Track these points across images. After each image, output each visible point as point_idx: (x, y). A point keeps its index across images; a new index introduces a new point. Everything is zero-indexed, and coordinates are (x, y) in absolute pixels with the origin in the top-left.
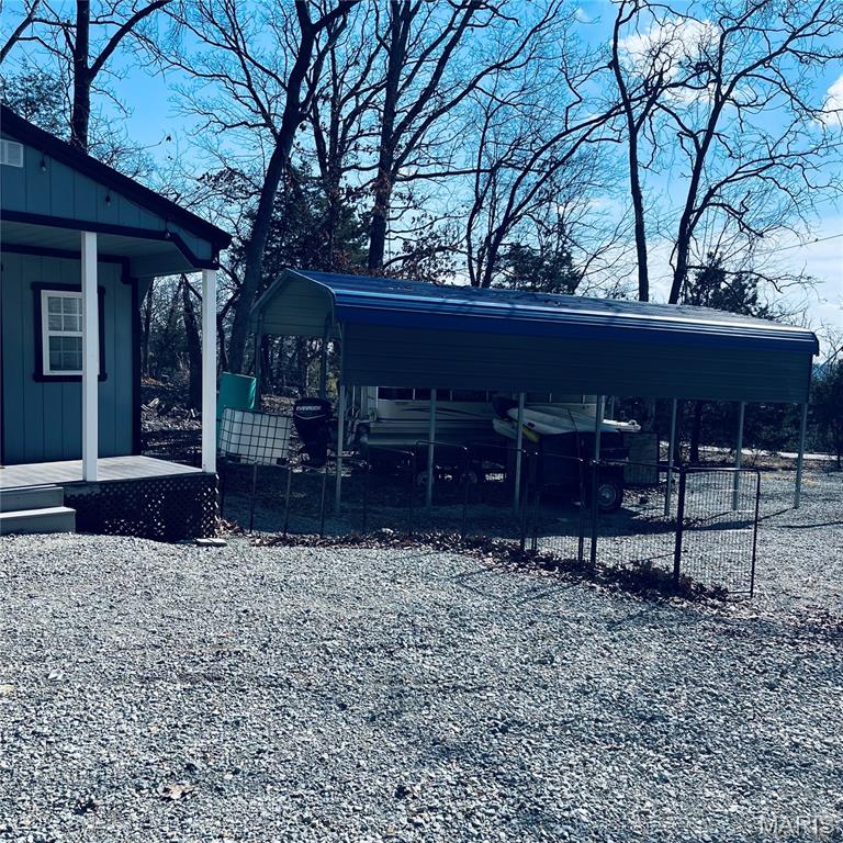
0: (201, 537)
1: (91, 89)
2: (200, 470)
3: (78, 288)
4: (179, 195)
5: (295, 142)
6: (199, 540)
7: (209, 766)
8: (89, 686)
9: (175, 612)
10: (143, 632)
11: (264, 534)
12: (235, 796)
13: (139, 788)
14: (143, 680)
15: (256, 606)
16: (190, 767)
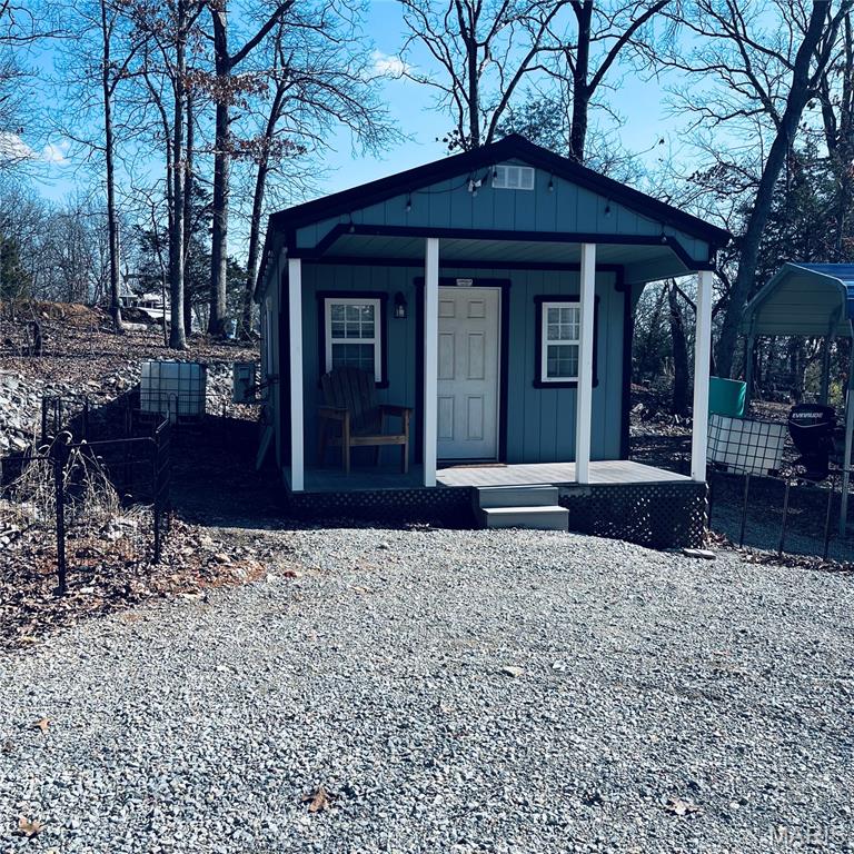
0: (689, 547)
1: (589, 105)
2: (689, 478)
3: (576, 298)
4: (670, 198)
5: (801, 123)
6: (686, 550)
7: (712, 789)
8: (589, 683)
9: (669, 622)
10: (638, 638)
11: (756, 550)
12: (744, 828)
13: (643, 795)
14: (640, 686)
15: (754, 627)
16: (693, 785)
